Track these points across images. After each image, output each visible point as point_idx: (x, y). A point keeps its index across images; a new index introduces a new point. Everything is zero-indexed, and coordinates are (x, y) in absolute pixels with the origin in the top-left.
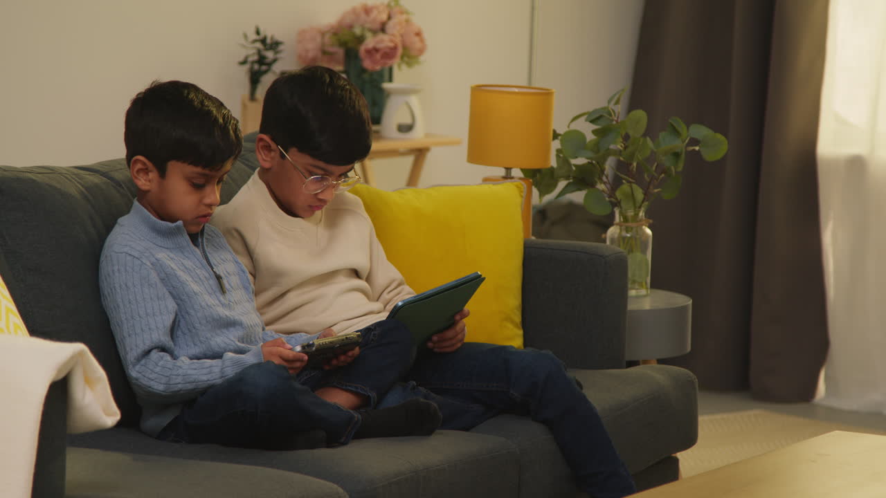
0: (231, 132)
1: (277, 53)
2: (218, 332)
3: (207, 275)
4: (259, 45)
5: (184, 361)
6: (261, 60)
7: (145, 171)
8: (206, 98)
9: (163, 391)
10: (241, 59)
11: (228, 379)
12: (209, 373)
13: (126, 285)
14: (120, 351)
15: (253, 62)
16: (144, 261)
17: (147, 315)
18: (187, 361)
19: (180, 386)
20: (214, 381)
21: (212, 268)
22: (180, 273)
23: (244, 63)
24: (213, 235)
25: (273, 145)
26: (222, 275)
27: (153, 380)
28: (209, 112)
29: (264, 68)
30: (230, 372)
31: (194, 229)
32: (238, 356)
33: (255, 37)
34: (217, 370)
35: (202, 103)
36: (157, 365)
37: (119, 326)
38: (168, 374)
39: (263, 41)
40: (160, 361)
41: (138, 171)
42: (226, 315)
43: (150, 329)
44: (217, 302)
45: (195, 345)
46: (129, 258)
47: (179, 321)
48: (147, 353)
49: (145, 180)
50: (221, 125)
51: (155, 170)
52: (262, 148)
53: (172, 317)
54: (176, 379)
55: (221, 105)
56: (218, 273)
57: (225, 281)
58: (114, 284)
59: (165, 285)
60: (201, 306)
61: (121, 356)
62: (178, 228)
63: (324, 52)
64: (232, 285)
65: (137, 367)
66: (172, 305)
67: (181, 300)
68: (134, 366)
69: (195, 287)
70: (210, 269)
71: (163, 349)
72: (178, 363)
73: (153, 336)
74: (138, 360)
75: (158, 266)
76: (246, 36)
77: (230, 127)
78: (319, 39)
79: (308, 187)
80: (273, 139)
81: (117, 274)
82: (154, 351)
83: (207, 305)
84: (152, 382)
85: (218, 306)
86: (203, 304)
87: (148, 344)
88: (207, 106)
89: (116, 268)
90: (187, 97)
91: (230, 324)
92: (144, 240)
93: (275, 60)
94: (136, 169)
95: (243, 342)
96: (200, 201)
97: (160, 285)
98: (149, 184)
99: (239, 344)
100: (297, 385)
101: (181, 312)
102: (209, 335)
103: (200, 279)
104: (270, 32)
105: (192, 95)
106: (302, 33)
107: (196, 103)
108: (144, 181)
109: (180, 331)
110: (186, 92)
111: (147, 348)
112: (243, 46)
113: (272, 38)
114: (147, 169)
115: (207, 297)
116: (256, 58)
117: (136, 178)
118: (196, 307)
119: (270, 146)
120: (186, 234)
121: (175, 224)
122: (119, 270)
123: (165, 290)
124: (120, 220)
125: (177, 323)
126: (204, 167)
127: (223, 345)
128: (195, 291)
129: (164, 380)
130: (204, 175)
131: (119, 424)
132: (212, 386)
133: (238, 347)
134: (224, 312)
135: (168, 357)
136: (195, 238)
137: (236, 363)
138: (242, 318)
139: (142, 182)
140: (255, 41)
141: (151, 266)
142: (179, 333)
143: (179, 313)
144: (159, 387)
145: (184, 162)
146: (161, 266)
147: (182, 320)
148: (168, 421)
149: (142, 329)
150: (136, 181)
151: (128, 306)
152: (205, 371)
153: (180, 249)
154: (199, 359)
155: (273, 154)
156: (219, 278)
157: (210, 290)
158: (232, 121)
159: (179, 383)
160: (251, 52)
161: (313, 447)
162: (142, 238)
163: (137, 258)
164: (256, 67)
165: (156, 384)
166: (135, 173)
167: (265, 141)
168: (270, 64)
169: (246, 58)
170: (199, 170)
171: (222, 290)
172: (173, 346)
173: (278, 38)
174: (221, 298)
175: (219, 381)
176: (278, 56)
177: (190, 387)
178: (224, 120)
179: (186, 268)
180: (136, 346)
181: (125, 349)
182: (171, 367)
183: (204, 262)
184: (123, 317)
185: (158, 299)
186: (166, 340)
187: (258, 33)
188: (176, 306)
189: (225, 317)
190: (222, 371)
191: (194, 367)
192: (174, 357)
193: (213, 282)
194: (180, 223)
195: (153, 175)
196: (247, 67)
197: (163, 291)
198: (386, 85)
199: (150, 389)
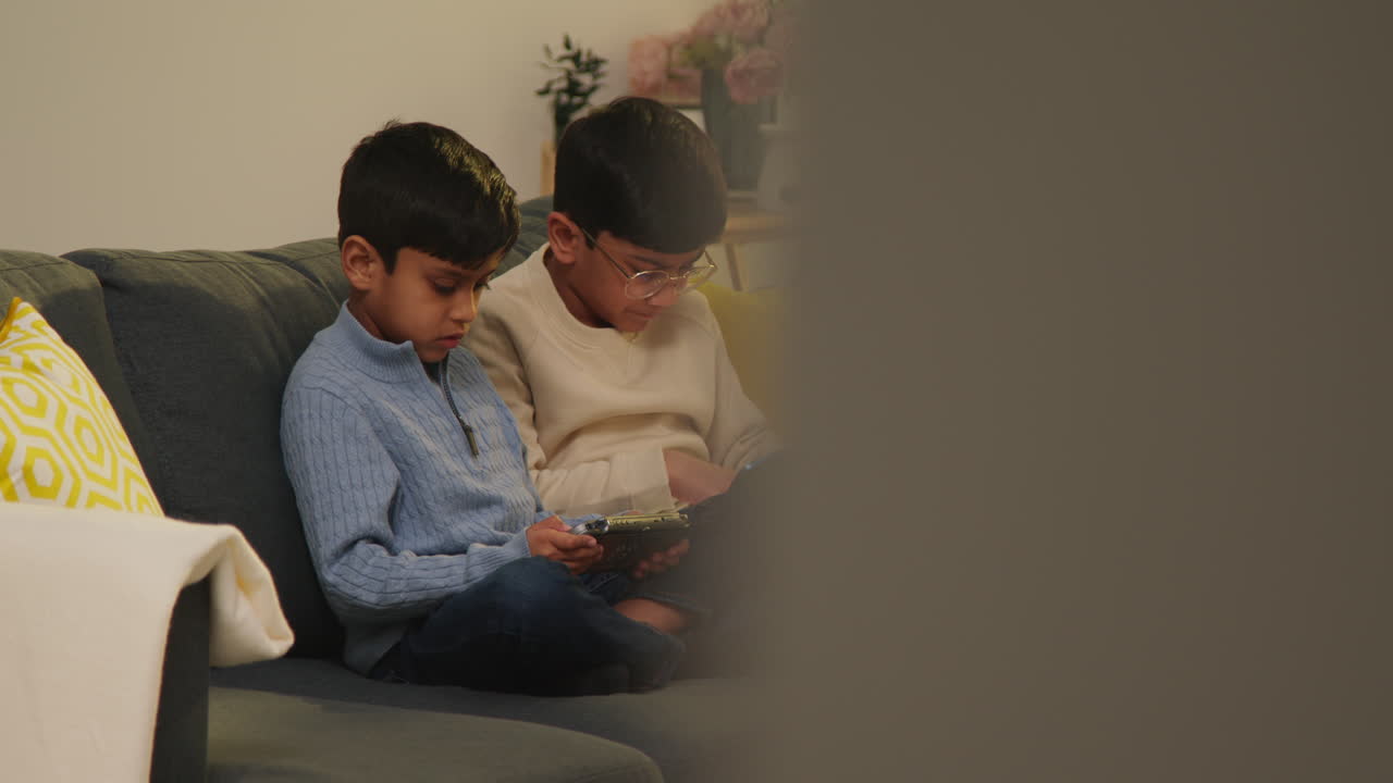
0: (503, 209)
1: (596, 77)
2: (464, 515)
3: (449, 426)
4: (569, 65)
5: (407, 557)
6: (573, 88)
7: (365, 259)
8: (468, 153)
9: (377, 605)
10: (541, 86)
11: (475, 584)
12: (448, 575)
13: (321, 440)
14: (309, 544)
15: (559, 92)
16: (349, 403)
17: (352, 486)
18: (414, 557)
19: (402, 595)
20: (454, 588)
21: (458, 416)
22: (405, 422)
23: (545, 92)
24: (465, 362)
25: (574, 229)
26: (474, 426)
27: (359, 587)
28: (471, 176)
29: (577, 100)
30: (480, 573)
31: (432, 356)
32: (490, 547)
33: (563, 52)
34: (459, 571)
35: (461, 160)
36: (366, 564)
37: (308, 502)
38: (382, 578)
39: (576, 58)
40: (370, 558)
41: (353, 260)
42: (477, 490)
43: (356, 509)
44: (463, 468)
45: (428, 534)
46: (325, 396)
47: (403, 496)
48: (350, 546)
49: (363, 274)
50: (487, 197)
51: (379, 260)
52: (557, 232)
53: (391, 490)
54: (396, 584)
55: (490, 165)
56: (467, 424)
57: (478, 437)
58: (302, 436)
59: (382, 441)
60: (438, 474)
61: (311, 549)
62: (405, 352)
63: (671, 76)
64: (490, 442)
65: (336, 568)
66: (391, 472)
67: (408, 464)
68: (331, 564)
69: (430, 445)
70: (456, 419)
71: (376, 540)
72: (399, 560)
73: (361, 520)
74: (337, 556)
75: (370, 411)
76: (548, 51)
77: (501, 202)
78: (663, 55)
79: (633, 290)
80: (572, 218)
81: (307, 422)
82: (362, 542)
83: (447, 472)
84: (360, 590)
85: (465, 474)
86: (443, 472)
87: (353, 531)
88: (469, 166)
89: (305, 412)
90: (438, 149)
91: (482, 503)
92: (351, 370)
93: (593, 89)
94: (349, 258)
95: (503, 530)
96: (446, 314)
97: (374, 440)
98: (367, 280)
99: (496, 532)
100: (584, 594)
101: (406, 482)
102: (447, 520)
103: (437, 431)
104: (587, 43)
105: (446, 146)
106: (637, 46)
107: (451, 160)
108: (360, 276)
109: (405, 512)
110: (438, 141)
111: (350, 537)
112: (544, 66)
113: (589, 54)
114: (367, 257)
115: (448, 461)
116: (563, 84)
117: (349, 269)
118: (429, 475)
119: (570, 231)
120: (419, 361)
121: (400, 346)
122: (310, 415)
123: (381, 448)
124: (318, 336)
125: (399, 500)
126: (454, 262)
127: (470, 535)
128: (429, 449)
129: (378, 586)
130: (453, 274)
131: (292, 654)
132: (450, 596)
133: (494, 536)
134: (473, 485)
135: (384, 553)
136: (434, 370)
137: (488, 559)
138: (502, 493)
139: (358, 277)
140: (562, 59)
141: (360, 410)
142: (404, 514)
143: (403, 484)
144: (369, 597)
145: (425, 251)
146: (377, 410)
147: (408, 496)
148: (385, 651)
149: (344, 509)
150: (349, 274)
151: (323, 471)
152: (444, 572)
153: (409, 384)
154: (431, 554)
155: (575, 241)
156: (467, 431)
157: (453, 450)
158: (506, 193)
159: (400, 592)
160: (556, 75)
161: (607, 692)
162: (349, 366)
163: (338, 398)
164: (565, 98)
165: (364, 593)
166: (348, 263)
167: (561, 223)
168: (585, 95)
169: (549, 84)
170: (445, 265)
171: (473, 451)
172: (392, 535)
173: (598, 53)
174: (470, 462)
175: (463, 588)
176: (600, 81)
177: (419, 596)
178: (492, 188)
179: (416, 414)
180: (335, 535)
181: (316, 538)
182: (388, 566)
183: (446, 405)
184: (315, 488)
185: (370, 461)
186: (382, 527)
187: (568, 45)
188: (398, 473)
189: (474, 491)
190: (468, 574)
191: (424, 566)
192: (392, 552)
193: (459, 437)
194: (408, 344)
195: (376, 267)
196: (550, 99)
197: (379, 449)
198: (766, 128)
199: (355, 601)
